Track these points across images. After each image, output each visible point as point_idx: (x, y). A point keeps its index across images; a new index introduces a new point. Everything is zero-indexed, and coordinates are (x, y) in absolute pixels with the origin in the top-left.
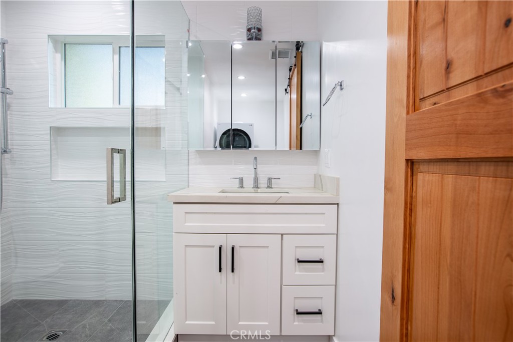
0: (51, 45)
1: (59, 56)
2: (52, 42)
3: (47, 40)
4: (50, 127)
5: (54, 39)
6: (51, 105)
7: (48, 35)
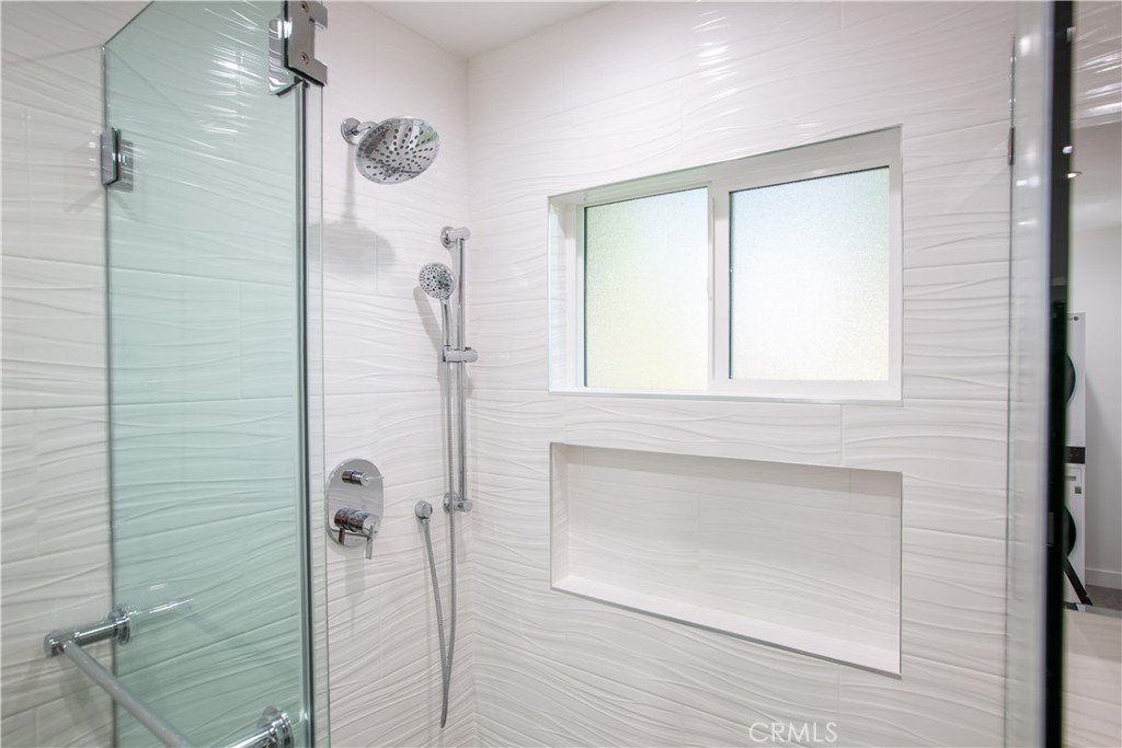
0: (554, 219)
1: (572, 245)
2: (556, 212)
3: (546, 210)
4: (551, 444)
5: (560, 203)
6: (556, 386)
7: (550, 198)
